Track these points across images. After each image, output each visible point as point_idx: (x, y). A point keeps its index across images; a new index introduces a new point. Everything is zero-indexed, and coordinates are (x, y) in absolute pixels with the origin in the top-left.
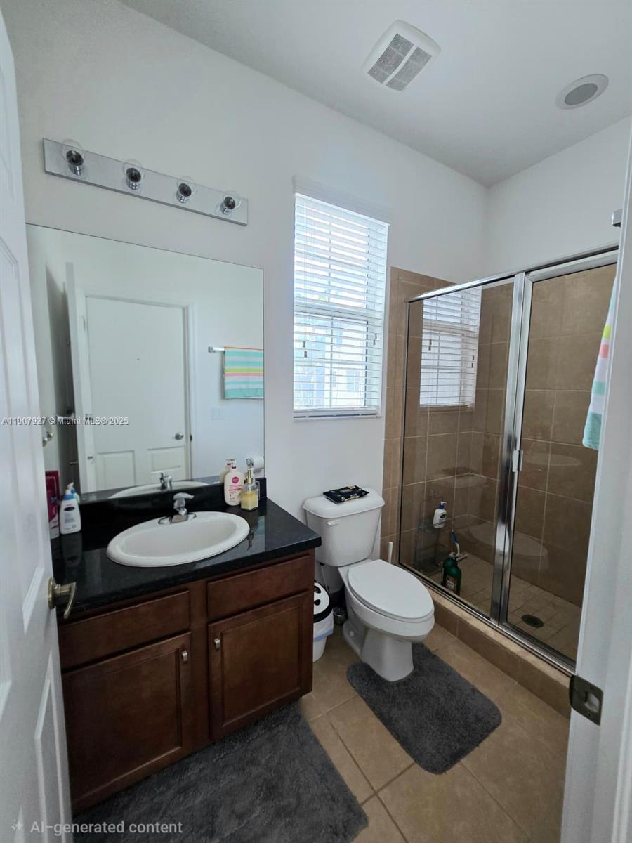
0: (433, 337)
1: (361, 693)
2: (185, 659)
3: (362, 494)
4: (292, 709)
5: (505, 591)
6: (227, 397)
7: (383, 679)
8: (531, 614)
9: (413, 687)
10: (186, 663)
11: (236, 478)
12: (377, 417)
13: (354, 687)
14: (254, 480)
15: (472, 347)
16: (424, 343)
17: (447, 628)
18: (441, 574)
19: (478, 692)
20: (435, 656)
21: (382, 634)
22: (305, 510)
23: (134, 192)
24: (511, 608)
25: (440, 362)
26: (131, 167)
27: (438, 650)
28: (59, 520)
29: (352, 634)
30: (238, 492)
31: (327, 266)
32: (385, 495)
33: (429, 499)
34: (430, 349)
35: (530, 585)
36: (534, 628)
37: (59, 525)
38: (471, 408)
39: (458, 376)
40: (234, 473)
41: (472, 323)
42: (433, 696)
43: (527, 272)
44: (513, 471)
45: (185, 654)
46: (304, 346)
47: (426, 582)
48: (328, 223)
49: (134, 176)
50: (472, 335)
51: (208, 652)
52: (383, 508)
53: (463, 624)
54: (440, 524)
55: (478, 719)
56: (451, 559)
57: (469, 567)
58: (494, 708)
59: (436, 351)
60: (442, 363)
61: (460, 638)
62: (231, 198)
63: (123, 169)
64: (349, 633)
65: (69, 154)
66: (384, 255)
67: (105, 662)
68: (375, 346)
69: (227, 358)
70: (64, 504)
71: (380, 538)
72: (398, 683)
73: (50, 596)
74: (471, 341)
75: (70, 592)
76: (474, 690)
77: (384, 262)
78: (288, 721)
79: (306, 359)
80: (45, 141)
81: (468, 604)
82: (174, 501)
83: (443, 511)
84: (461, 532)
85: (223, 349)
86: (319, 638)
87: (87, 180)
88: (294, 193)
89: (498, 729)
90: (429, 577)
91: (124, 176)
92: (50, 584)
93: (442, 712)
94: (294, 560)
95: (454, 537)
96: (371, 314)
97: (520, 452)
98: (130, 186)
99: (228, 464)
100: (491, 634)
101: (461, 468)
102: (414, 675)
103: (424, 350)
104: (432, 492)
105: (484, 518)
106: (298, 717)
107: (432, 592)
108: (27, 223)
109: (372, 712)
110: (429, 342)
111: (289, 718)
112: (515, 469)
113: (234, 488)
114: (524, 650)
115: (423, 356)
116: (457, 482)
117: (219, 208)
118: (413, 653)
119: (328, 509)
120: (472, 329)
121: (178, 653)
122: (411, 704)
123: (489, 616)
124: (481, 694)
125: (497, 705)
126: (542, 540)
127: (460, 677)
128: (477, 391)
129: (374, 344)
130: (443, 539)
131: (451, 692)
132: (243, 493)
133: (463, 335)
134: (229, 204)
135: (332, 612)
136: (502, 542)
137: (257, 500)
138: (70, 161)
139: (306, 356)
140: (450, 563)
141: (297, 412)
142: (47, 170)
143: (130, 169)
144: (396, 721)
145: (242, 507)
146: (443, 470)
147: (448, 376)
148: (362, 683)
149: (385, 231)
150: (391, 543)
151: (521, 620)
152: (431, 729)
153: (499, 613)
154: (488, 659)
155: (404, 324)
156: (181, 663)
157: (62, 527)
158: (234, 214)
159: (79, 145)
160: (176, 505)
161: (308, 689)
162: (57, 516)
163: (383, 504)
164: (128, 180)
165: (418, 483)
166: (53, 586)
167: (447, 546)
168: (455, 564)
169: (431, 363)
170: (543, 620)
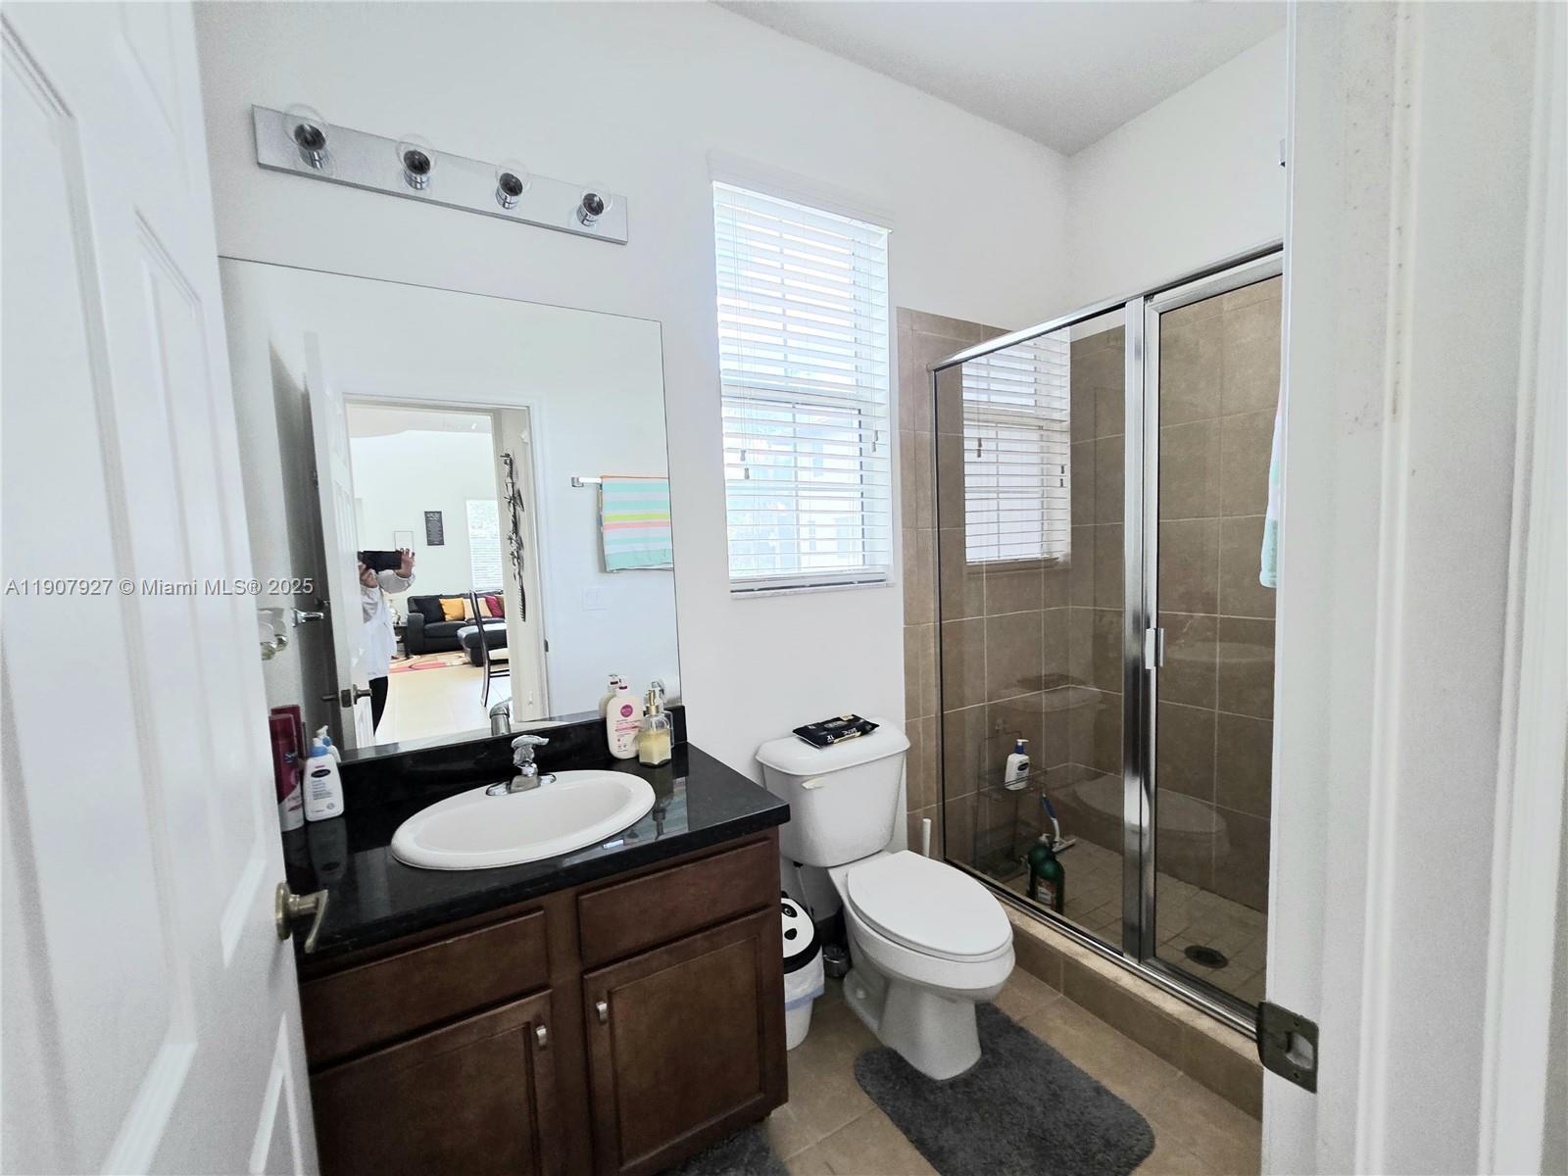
0: (983, 434)
1: (881, 1101)
2: (542, 1042)
3: (866, 728)
4: (752, 1136)
5: (1147, 901)
6: (608, 570)
7: (924, 1076)
8: (1202, 945)
9: (981, 1089)
10: (544, 1048)
11: (627, 707)
12: (887, 586)
13: (868, 1093)
14: (661, 709)
15: (1058, 448)
16: (967, 445)
17: (1043, 976)
18: (1027, 878)
19: (1108, 1093)
20: (1021, 1029)
21: (918, 988)
22: (762, 764)
23: (420, 194)
24: (1163, 933)
25: (1001, 479)
26: (412, 149)
27: (1025, 1018)
28: (302, 793)
29: (861, 994)
30: (633, 733)
31: (779, 311)
32: (910, 730)
33: (994, 734)
34: (979, 456)
35: (1197, 889)
36: (1211, 970)
37: (303, 805)
38: (1065, 563)
39: (1036, 504)
40: (622, 698)
41: (1056, 404)
42: (1021, 1105)
43: (1148, 296)
44: (1147, 668)
45: (541, 1032)
46: (743, 459)
47: (999, 892)
48: (777, 234)
49: (418, 164)
50: (1057, 427)
51: (584, 1024)
52: (908, 752)
53: (1072, 965)
54: (1018, 780)
55: (1108, 1144)
56: (1042, 846)
57: (1078, 860)
58: (1140, 1120)
59: (992, 458)
60: (1004, 481)
61: (1068, 993)
62: (594, 195)
63: (398, 154)
64: (855, 992)
65: (300, 132)
66: (882, 286)
67: (394, 1048)
68: (876, 454)
69: (606, 496)
70: (312, 764)
71: (905, 812)
72: (953, 1083)
73: (280, 915)
74: (1057, 437)
75: (316, 907)
76: (1100, 1090)
77: (882, 300)
78: (746, 1160)
79: (748, 484)
80: (256, 109)
81: (1081, 928)
82: (512, 751)
83: (1023, 758)
84: (1059, 794)
85: (599, 481)
86: (797, 1004)
87: (334, 177)
88: (711, 182)
89: (1148, 1161)
90: (1003, 883)
91: (400, 166)
92: (278, 892)
93: (1040, 1133)
94: (740, 850)
95: (1048, 807)
96: (866, 395)
97: (1157, 630)
98: (412, 183)
99: (612, 683)
100: (1127, 981)
101: (1053, 675)
102: (982, 1066)
103: (969, 457)
104: (1000, 721)
105: (1102, 769)
106: (764, 1151)
107: (1011, 909)
108: (220, 257)
109: (904, 1136)
110: (977, 443)
111: (748, 1154)
112: (1150, 664)
113: (625, 725)
114: (1190, 1009)
115: (968, 469)
116: (1045, 700)
117: (575, 216)
118: (979, 1025)
119: (802, 758)
120: (1056, 416)
121: (529, 1029)
122: (977, 1120)
123: (1120, 948)
124: (1114, 1098)
125: (1144, 1116)
126: (1214, 804)
127: (1072, 1066)
128: (1073, 530)
129: (875, 450)
130: (1027, 812)
131: (1055, 1095)
132: (641, 733)
133: (1041, 428)
134: (593, 206)
135: (820, 954)
136: (1135, 808)
137: (669, 747)
138: (302, 144)
139: (747, 477)
140: (1041, 854)
141: (735, 582)
142: (261, 162)
143: (410, 152)
144: (952, 1152)
145: (641, 760)
146: (1019, 681)
147: (1017, 504)
148: (883, 1085)
149: (882, 243)
150: (928, 822)
151: (1183, 955)
152: (1019, 1165)
153: (1138, 942)
154: (1122, 1031)
155: (928, 411)
156: (535, 1049)
157: (309, 808)
158: (600, 224)
159: (315, 112)
160: (517, 758)
161: (780, 1098)
162: (298, 786)
163: (907, 745)
164: (409, 172)
165: (973, 706)
166: (285, 898)
167: (1034, 823)
168: (1051, 857)
169: (984, 481)
170: (1226, 953)
